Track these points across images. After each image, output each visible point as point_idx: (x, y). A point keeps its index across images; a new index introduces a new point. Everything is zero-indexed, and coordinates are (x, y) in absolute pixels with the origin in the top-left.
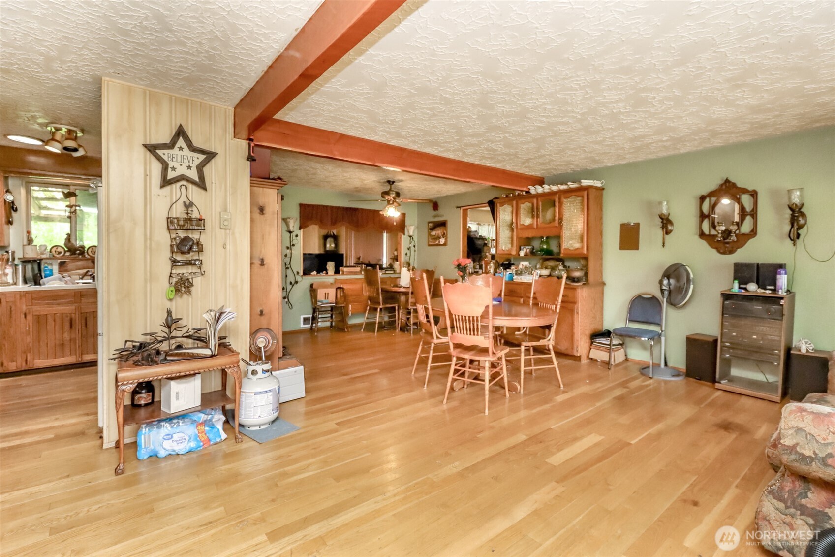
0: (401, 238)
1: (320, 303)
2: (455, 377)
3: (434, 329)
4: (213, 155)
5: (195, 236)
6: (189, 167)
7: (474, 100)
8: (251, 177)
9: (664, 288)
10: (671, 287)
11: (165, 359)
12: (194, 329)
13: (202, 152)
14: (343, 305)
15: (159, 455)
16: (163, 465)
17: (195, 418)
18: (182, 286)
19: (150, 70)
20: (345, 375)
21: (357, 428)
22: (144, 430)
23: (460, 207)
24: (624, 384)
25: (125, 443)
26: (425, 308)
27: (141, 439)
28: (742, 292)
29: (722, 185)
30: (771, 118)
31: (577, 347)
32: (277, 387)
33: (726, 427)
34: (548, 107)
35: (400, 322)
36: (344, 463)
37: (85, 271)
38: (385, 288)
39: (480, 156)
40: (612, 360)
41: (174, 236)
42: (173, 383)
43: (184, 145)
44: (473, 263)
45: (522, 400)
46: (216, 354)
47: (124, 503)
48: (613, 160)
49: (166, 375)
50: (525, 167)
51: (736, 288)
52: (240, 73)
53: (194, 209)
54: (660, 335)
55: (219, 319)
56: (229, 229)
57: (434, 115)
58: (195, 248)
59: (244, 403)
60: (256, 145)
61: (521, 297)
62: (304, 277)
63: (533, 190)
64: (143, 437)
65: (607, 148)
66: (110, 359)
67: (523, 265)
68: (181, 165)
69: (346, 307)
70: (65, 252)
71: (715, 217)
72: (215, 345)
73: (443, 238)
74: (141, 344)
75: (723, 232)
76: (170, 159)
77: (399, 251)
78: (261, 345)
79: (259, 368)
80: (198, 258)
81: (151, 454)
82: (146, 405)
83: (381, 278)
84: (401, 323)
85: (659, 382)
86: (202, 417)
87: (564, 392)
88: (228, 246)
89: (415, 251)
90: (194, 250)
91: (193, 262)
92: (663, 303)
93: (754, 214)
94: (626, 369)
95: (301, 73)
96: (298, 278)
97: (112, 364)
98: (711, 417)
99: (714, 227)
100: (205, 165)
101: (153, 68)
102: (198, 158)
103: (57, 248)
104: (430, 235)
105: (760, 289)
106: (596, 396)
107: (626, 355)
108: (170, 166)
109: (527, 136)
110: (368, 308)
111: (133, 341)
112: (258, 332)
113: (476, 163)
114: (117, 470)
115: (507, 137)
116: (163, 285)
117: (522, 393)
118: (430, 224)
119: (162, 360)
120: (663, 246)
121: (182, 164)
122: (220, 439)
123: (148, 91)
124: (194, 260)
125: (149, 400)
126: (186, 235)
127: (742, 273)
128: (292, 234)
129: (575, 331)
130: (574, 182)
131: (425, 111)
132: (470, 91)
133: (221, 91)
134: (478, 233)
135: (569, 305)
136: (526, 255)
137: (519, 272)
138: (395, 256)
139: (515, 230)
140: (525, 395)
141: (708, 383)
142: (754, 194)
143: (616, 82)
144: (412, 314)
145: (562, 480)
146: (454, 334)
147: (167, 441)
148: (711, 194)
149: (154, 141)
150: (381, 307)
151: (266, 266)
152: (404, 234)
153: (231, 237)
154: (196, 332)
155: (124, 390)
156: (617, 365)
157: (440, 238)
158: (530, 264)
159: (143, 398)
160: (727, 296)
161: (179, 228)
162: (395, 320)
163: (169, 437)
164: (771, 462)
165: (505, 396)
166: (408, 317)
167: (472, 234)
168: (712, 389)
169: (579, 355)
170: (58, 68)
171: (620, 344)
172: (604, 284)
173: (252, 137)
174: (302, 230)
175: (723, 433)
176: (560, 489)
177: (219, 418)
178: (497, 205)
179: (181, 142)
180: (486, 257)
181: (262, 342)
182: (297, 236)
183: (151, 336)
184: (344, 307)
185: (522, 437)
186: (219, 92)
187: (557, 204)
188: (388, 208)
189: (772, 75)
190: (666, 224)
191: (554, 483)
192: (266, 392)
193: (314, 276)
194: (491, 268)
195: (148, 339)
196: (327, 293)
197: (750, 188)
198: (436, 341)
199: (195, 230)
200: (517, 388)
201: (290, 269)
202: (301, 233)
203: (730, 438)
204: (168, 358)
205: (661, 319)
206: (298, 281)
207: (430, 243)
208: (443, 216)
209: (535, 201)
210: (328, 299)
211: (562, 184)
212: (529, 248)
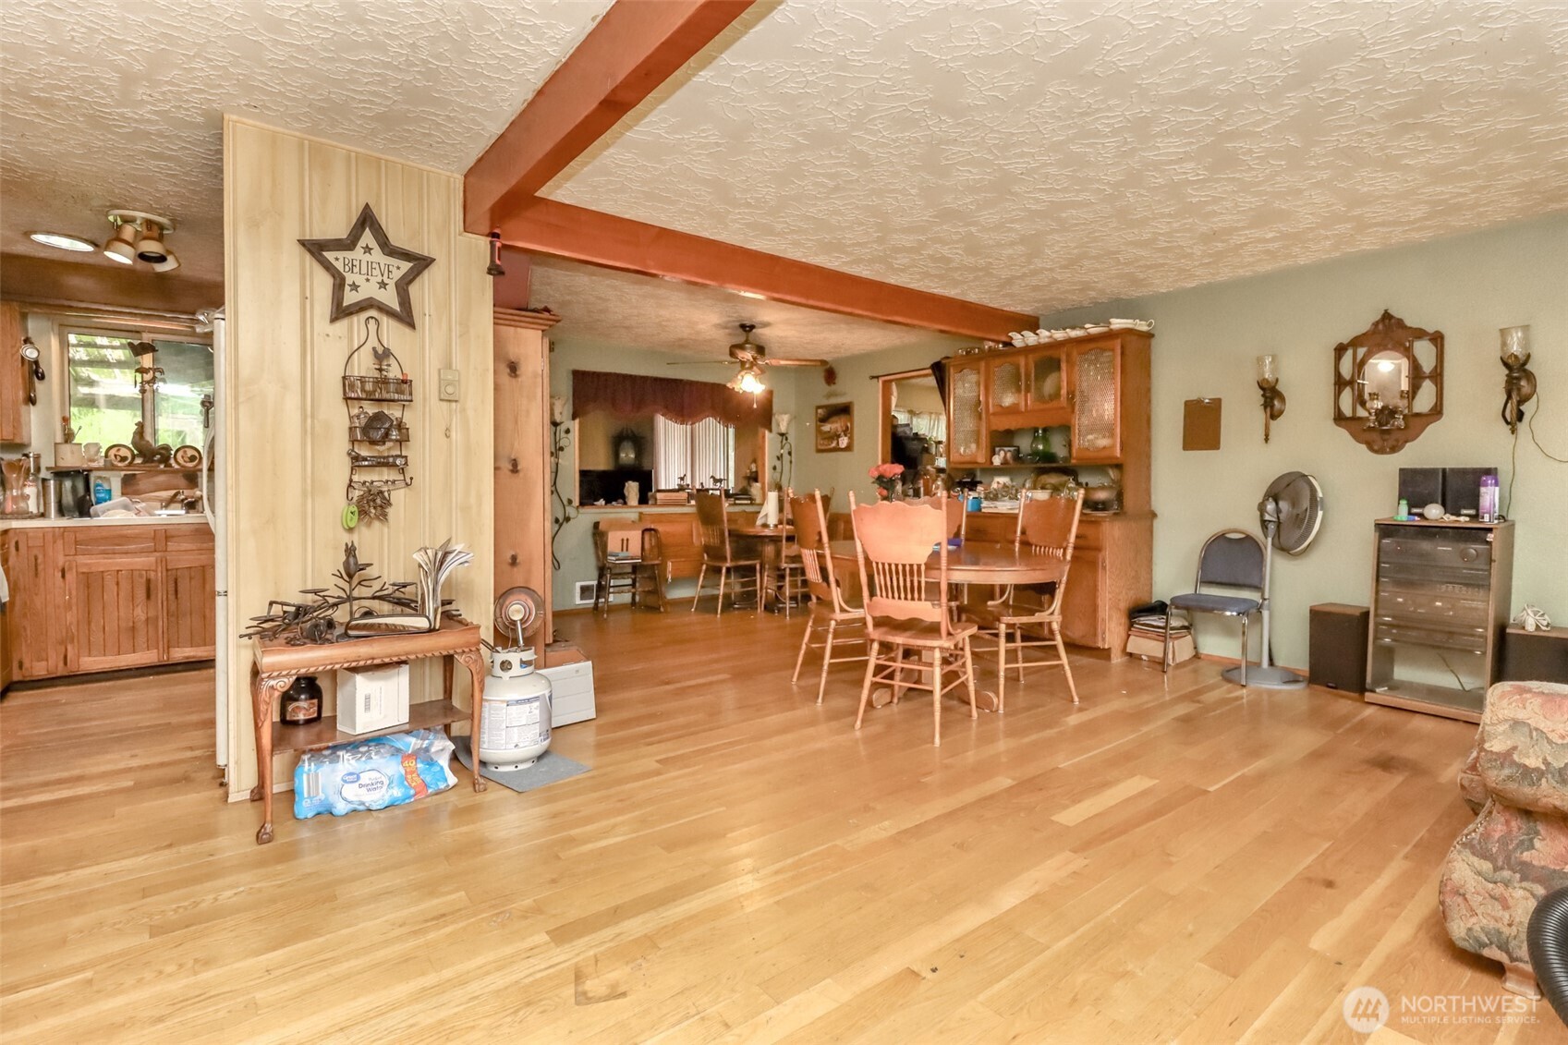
0: (764, 437)
1: (614, 558)
2: (878, 679)
3: (836, 595)
4: (425, 263)
5: (394, 412)
6: (383, 285)
7: (915, 159)
8: (494, 306)
9: (1267, 517)
10: (1282, 516)
11: (346, 635)
12: (394, 585)
13: (405, 255)
14: (656, 562)
15: (336, 812)
16: (342, 827)
17: (399, 745)
18: (372, 505)
19: (313, 99)
20: (667, 683)
21: (696, 768)
22: (307, 764)
23: (877, 377)
24: (1192, 697)
25: (274, 791)
26: (818, 555)
27: (301, 782)
28: (1414, 520)
29: (1376, 324)
30: (1468, 192)
31: (1104, 633)
32: (547, 693)
33: (1386, 764)
34: (1052, 170)
35: (764, 595)
36: (677, 823)
37: (172, 493)
38: (734, 530)
39: (919, 273)
40: (1170, 656)
41: (355, 411)
42: (359, 679)
43: (373, 244)
45: (1001, 724)
46: (437, 628)
47: (280, 886)
48: (1170, 279)
49: (348, 662)
50: (1004, 296)
51: (1402, 515)
52: (481, 106)
53: (392, 361)
54: (1259, 609)
55: (442, 563)
56: (456, 401)
57: (837, 189)
58: (394, 434)
59: (487, 721)
60: (505, 247)
61: (997, 542)
62: (581, 510)
63: (1018, 340)
64: (305, 776)
65: (1160, 255)
66: (241, 636)
67: (998, 483)
68: (368, 280)
69: (663, 566)
70: (134, 457)
71: (1363, 385)
72: (436, 610)
73: (846, 436)
74: (298, 608)
75: (1379, 412)
76: (347, 269)
77: (760, 463)
78: (517, 617)
79: (514, 657)
80: (399, 453)
81: (321, 809)
82: (308, 722)
83: (728, 513)
84: (766, 596)
85: (1259, 693)
86: (413, 743)
87: (1081, 710)
88: (453, 435)
89: (791, 462)
90: (394, 437)
91: (391, 460)
92: (1266, 548)
93: (1437, 376)
94: (1195, 671)
95: (602, 98)
96: (571, 511)
97: (246, 646)
98: (1357, 748)
99: (1363, 404)
100: (411, 282)
101: (320, 95)
102: (398, 268)
103: (119, 450)
104: (819, 431)
105: (1448, 515)
106: (1140, 716)
107: (1195, 648)
108: (349, 281)
109: (1011, 230)
110: (704, 567)
111: (283, 604)
112: (510, 594)
113: (911, 286)
114: (260, 835)
115: (972, 234)
116: (336, 503)
117: (1001, 711)
118: (820, 411)
119: (338, 637)
120: (1267, 440)
121: (369, 277)
122: (445, 785)
123: (306, 142)
124: (392, 456)
125: (314, 713)
126: (377, 411)
127: (1415, 487)
128: (558, 428)
129: (1099, 602)
130: (1097, 324)
131: (821, 179)
132: (909, 140)
133: (443, 142)
134: (911, 429)
135: (1087, 554)
136: (1005, 462)
137: (992, 496)
138: (751, 472)
139: (984, 416)
140: (1006, 715)
141: (1352, 694)
142: (1437, 339)
143: (1181, 120)
144: (787, 579)
145: (1083, 847)
146: (874, 598)
147: (350, 785)
148: (1356, 342)
149: (318, 235)
150: (728, 564)
151: (521, 474)
152: (770, 431)
153: (458, 414)
154: (398, 589)
155: (272, 687)
156: (1179, 666)
157: (839, 436)
158: (1012, 480)
159: (303, 708)
160: (1385, 530)
161: (364, 396)
162: (756, 591)
163: (354, 777)
164: (1468, 797)
165: (971, 716)
166: (780, 584)
167: (899, 430)
168: (1358, 704)
169: (1106, 647)
170: (144, 97)
171: (1183, 627)
172: (1154, 515)
173: (497, 231)
174: (577, 421)
175: (1379, 773)
176: (1079, 862)
177: (442, 748)
178: (949, 370)
179: (367, 238)
180: (927, 473)
181: (518, 611)
182: (568, 431)
183: (315, 593)
184: (657, 565)
185: (1004, 782)
186: (438, 143)
187: (1064, 366)
188: (743, 377)
189: (1470, 105)
190: (1272, 399)
191: (1068, 854)
192: (529, 701)
193: (601, 507)
194: (939, 487)
195: (309, 599)
196: (626, 539)
197: (1431, 329)
198: (839, 616)
199: (393, 401)
200: (993, 702)
202: (575, 426)
203: (1394, 781)
204: (351, 633)
205: (1262, 578)
206: (571, 516)
207: (820, 447)
208: (845, 394)
209: (1022, 361)
210: (627, 550)
211: (1073, 328)
212: (1009, 451)
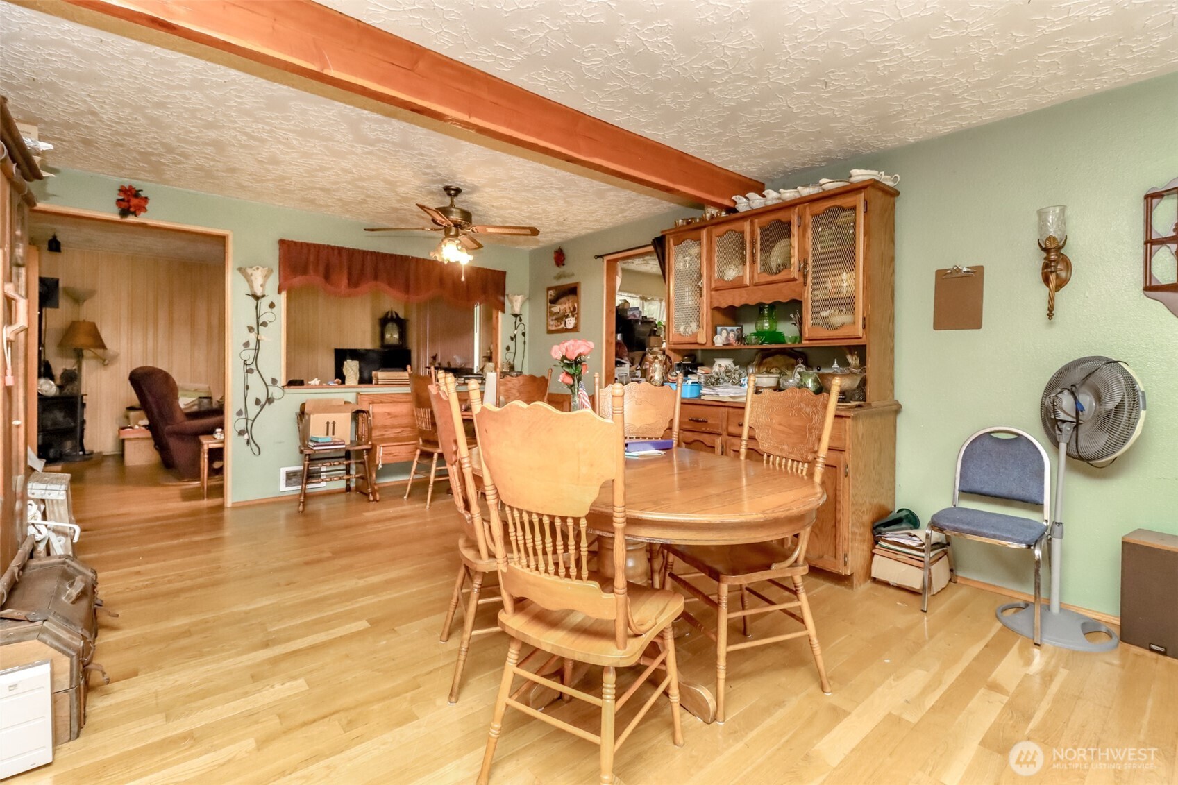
0: (497, 318)
1: (319, 445)
9: (1061, 416)
10: (1084, 415)
14: (366, 446)
23: (601, 256)
31: (846, 556)
40: (928, 588)
44: (630, 366)
54: (1049, 536)
61: (720, 436)
62: (289, 390)
63: (742, 204)
67: (720, 366)
69: (373, 451)
73: (573, 316)
77: (495, 343)
89: (525, 343)
94: (961, 608)
96: (275, 392)
104: (550, 313)
107: (952, 570)
110: (417, 452)
117: (720, 722)
118: (551, 292)
120: (1051, 317)
128: (260, 301)
130: (833, 177)
137: (713, 380)
139: (705, 291)
140: (729, 732)
146: (511, 563)
152: (504, 312)
156: (938, 600)
157: (567, 317)
158: (735, 364)
169: (848, 572)
172: (898, 407)
174: (284, 294)
178: (670, 243)
182: (272, 305)
184: (366, 449)
187: (795, 230)
188: (446, 245)
190: (1055, 264)
193: (315, 387)
194: (657, 372)
196: (331, 422)
200: (707, 707)
201: (256, 372)
202: (281, 300)
205: (1042, 491)
206: (275, 396)
207: (550, 328)
208: (573, 275)
209: (747, 226)
210: (333, 434)
211: (806, 186)
212: (732, 330)
